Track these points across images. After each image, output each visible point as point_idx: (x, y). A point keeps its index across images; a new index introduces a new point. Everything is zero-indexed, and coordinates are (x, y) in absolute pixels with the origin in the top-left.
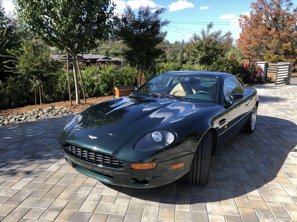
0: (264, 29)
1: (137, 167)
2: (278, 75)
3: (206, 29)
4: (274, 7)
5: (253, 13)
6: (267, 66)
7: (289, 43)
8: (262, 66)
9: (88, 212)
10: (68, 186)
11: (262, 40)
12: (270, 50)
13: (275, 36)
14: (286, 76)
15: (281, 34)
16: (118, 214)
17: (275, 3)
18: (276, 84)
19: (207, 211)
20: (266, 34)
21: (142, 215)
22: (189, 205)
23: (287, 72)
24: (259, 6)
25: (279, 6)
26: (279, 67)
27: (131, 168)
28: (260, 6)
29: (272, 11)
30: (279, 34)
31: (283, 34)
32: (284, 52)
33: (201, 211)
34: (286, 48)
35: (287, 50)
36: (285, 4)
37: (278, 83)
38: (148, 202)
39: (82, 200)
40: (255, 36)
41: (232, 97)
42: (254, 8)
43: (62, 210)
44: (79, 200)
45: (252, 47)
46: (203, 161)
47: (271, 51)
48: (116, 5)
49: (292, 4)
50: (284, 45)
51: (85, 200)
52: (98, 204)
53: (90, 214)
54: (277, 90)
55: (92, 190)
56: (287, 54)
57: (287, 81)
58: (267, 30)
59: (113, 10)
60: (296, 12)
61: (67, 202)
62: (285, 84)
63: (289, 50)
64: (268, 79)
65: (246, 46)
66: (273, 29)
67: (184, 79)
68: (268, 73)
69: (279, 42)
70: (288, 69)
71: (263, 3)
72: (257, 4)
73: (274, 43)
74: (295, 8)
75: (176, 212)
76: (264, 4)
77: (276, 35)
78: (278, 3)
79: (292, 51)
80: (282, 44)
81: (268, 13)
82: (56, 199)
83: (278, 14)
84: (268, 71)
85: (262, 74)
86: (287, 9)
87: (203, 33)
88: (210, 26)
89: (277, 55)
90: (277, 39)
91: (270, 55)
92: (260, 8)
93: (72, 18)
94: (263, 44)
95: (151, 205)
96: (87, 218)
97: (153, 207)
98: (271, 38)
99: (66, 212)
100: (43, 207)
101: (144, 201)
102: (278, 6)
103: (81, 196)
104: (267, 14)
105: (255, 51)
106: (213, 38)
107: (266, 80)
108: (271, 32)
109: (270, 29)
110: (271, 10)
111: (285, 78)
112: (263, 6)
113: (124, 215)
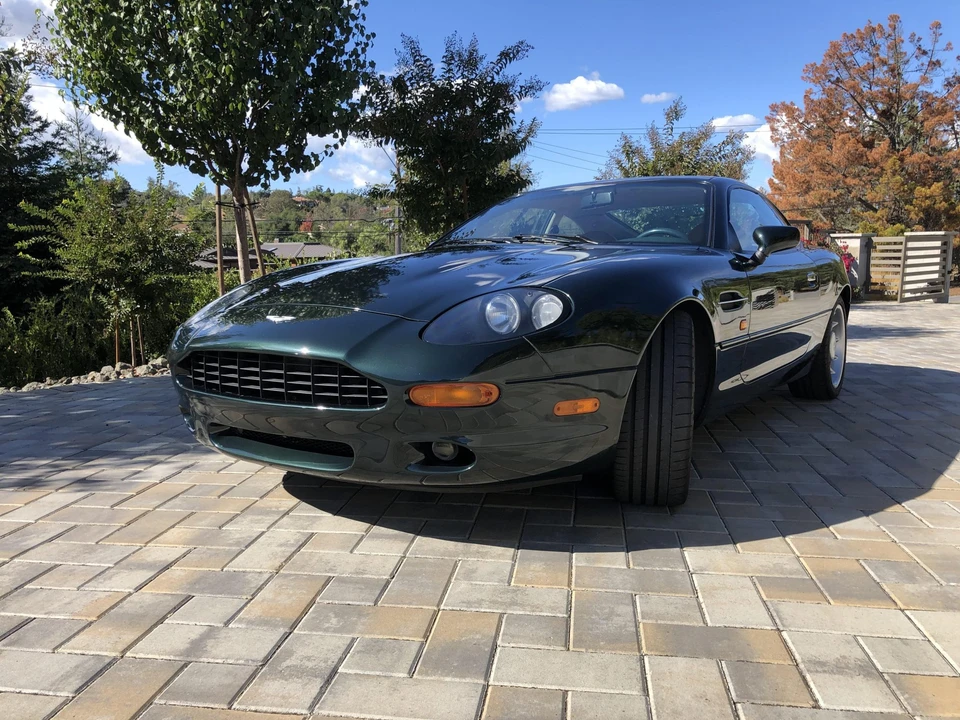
0: (850, 145)
1: (432, 396)
2: (908, 279)
4: (881, 76)
5: (812, 97)
6: (868, 246)
7: (937, 187)
8: (854, 245)
9: (259, 570)
10: (192, 513)
11: (848, 180)
12: (875, 210)
13: (888, 164)
14: (936, 276)
15: (908, 160)
16: (365, 576)
17: (884, 63)
18: (904, 300)
19: (687, 567)
20: (857, 159)
21: (450, 578)
22: (623, 554)
23: (937, 260)
24: (831, 73)
25: (895, 72)
26: (911, 244)
28: (836, 75)
29: (875, 89)
30: (902, 160)
31: (917, 157)
32: (921, 215)
33: (666, 566)
34: (928, 202)
35: (929, 207)
36: (914, 63)
37: (908, 295)
38: (475, 547)
39: (238, 543)
40: (822, 167)
42: (817, 81)
43: (167, 567)
44: (230, 545)
45: (817, 202)
47: (878, 214)
49: (937, 63)
50: (920, 191)
51: (249, 545)
52: (295, 552)
53: (266, 576)
54: (906, 313)
55: (276, 522)
56: (930, 220)
57: (937, 292)
58: (861, 148)
60: (952, 90)
61: (185, 550)
62: (931, 300)
63: (937, 206)
64: (873, 287)
65: (796, 200)
66: (882, 146)
68: (872, 269)
69: (903, 184)
70: (938, 252)
71: (845, 63)
72: (824, 69)
73: (883, 190)
74: (949, 75)
75: (574, 571)
76: (848, 69)
77: (890, 161)
78: (891, 62)
79: (946, 211)
80: (912, 190)
81: (861, 93)
82: (147, 543)
83: (894, 99)
84: (872, 262)
85: (855, 273)
86: (924, 80)
87: (653, 135)
88: (674, 114)
89: (898, 225)
90: (894, 173)
91: (876, 225)
92: (833, 79)
93: (230, 61)
94: (850, 192)
95: (484, 555)
96: (253, 586)
97: (492, 557)
98: (877, 170)
99: (178, 573)
100: (100, 562)
101: (461, 546)
102: (893, 70)
103: (238, 536)
104: (859, 99)
105: (824, 215)
106: (685, 150)
107: (867, 292)
108: (874, 154)
109: (870, 145)
110: (871, 84)
111: (931, 283)
112: (844, 75)
113: (387, 577)
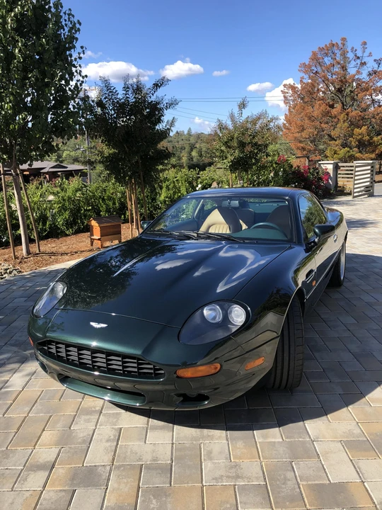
0: (323, 107)
1: (187, 373)
2: (356, 182)
3: (236, 111)
4: (337, 70)
5: (304, 81)
6: (336, 167)
7: (364, 128)
8: (330, 168)
9: (103, 464)
10: (50, 417)
11: (322, 125)
12: (336, 140)
13: (342, 117)
14: (368, 183)
15: (350, 114)
16: (159, 462)
17: (339, 63)
18: (354, 197)
19: (310, 438)
20: (327, 114)
21: (201, 459)
22: (277, 429)
23: (369, 175)
24: (313, 68)
25: (344, 68)
26: (357, 169)
27: (178, 377)
28: (316, 69)
29: (334, 77)
30: (347, 115)
31: (354, 113)
32: (357, 143)
33: (301, 437)
34: (360, 137)
35: (361, 138)
36: (353, 63)
37: (355, 195)
38: (206, 431)
39: (84, 441)
40: (310, 118)
41: (317, 231)
42: (306, 72)
43: (53, 467)
44: (80, 443)
45: (307, 137)
46: (292, 349)
47: (337, 143)
48: (86, 76)
49: (365, 64)
50: (357, 131)
51: (90, 442)
52: (116, 446)
53: (108, 468)
54: (358, 207)
55: (98, 420)
56: (362, 145)
57: (369, 192)
58: (328, 108)
59: (81, 85)
60: (371, 77)
61: (57, 450)
62: (366, 196)
63: (364, 139)
64: (339, 189)
65: (298, 135)
66: (338, 106)
67: (229, 203)
68: (338, 179)
69: (348, 127)
70: (369, 171)
71: (319, 63)
72: (310, 66)
73: (340, 130)
74: (370, 69)
75: (258, 445)
76: (321, 66)
77: (342, 115)
78: (342, 62)
79: (369, 141)
80: (353, 130)
81: (328, 80)
82: (35, 446)
83: (343, 81)
84: (339, 176)
85: (330, 181)
86: (358, 72)
87: (232, 117)
88: (243, 105)
89: (346, 148)
90: (344, 122)
91: (336, 149)
92: (314, 72)
93: (10, 102)
94: (323, 131)
95: (212, 438)
96: (104, 477)
97: (217, 439)
98: (336, 120)
99: (61, 471)
100: (15, 466)
101: (198, 430)
102: (343, 67)
103: (82, 435)
104: (326, 82)
105: (311, 142)
106: (249, 126)
107: (336, 191)
108: (334, 112)
109: (332, 106)
110: (332, 74)
111: (367, 187)
112: (319, 70)
113: (169, 462)
